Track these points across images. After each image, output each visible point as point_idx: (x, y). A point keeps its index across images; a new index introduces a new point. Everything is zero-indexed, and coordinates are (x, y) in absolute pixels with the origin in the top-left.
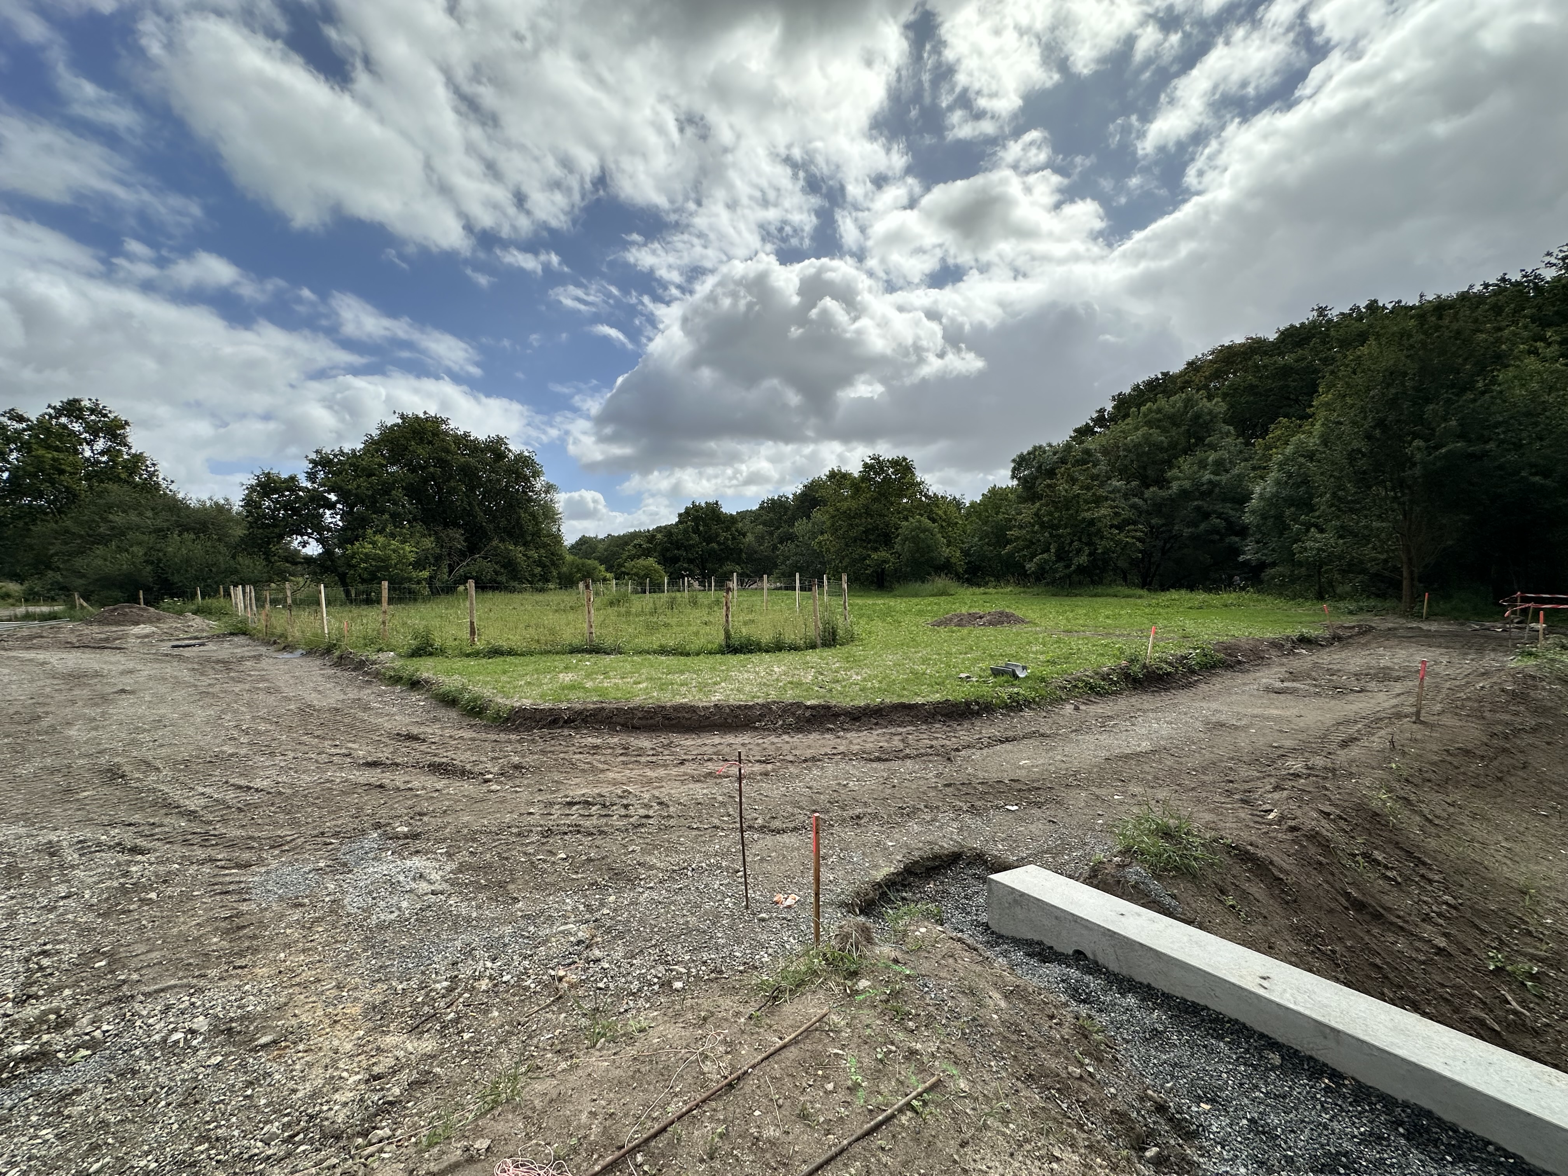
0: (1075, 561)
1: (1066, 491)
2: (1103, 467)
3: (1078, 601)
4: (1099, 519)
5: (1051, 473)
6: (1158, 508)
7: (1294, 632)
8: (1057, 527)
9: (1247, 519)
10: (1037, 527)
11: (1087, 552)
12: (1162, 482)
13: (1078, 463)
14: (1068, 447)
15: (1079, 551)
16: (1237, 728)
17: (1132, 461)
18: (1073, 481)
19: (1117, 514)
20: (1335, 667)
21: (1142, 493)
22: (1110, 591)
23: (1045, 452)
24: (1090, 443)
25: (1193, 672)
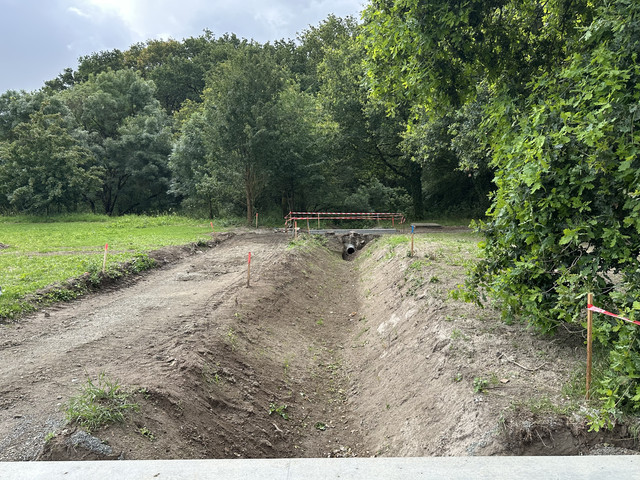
0: (52, 193)
1: (39, 134)
2: (70, 118)
3: (55, 226)
4: (69, 159)
5: (25, 117)
6: (113, 154)
7: (195, 241)
8: (34, 165)
9: (171, 165)
10: (14, 163)
11: (60, 186)
12: (115, 135)
13: (49, 111)
14: (40, 97)
15: (54, 185)
16: (159, 308)
17: (93, 116)
18: (46, 126)
19: (82, 156)
20: (215, 260)
21: (102, 142)
22: (81, 217)
23: (18, 98)
24: (59, 96)
25: (135, 274)
